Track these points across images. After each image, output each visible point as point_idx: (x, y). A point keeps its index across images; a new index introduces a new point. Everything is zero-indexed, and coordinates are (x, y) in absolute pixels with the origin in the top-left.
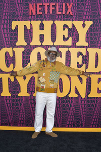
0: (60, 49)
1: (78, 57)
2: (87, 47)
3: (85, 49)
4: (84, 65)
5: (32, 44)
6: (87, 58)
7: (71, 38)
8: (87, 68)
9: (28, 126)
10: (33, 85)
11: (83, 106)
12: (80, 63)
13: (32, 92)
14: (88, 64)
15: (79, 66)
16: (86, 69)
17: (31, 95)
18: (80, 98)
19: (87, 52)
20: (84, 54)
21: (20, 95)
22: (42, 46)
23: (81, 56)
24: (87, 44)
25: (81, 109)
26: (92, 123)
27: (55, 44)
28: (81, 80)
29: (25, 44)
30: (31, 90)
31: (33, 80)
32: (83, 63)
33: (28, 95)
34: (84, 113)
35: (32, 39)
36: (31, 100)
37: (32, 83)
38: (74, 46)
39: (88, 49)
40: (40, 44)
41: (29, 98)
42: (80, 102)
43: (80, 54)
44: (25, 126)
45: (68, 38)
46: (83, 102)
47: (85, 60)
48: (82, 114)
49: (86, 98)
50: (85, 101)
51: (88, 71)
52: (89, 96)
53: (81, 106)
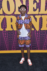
1: (34, 4)
6: (40, 4)
8: (39, 11)
9: (3, 50)
10: (5, 23)
11: (38, 36)
12: (35, 8)
13: (4, 28)
14: (40, 8)
15: (35, 10)
17: (4, 30)
19: (40, 0)
25: (36, 38)
26: (44, 47)
28: (36, 19)
30: (4, 26)
31: (5, 20)
32: (37, 8)
33: (2, 30)
34: (38, 40)
36: (4, 33)
37: (5, 22)
41: (3, 32)
42: (36, 33)
43: (35, 1)
46: (37, 33)
47: (39, 6)
48: (37, 41)
49: (39, 31)
50: (38, 33)
51: (40, 13)
52: (42, 29)
53: (36, 36)
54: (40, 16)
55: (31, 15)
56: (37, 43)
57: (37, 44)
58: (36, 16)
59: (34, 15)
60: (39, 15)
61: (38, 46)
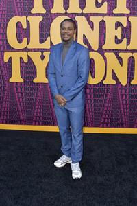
0: (92, 18)
1: (116, 29)
2: (128, 16)
3: (126, 18)
4: (125, 40)
5: (53, 11)
6: (129, 30)
7: (106, 4)
8: (128, 43)
11: (124, 97)
12: (119, 38)
14: (130, 38)
15: (118, 41)
16: (127, 45)
18: (120, 85)
19: (129, 23)
20: (125, 25)
21: (35, 81)
22: (66, 14)
23: (120, 28)
24: (128, 12)
25: (121, 102)
27: (85, 11)
28: (120, 60)
29: (44, 11)
32: (123, 37)
34: (125, 106)
35: (53, 5)
38: (110, 13)
39: (130, 19)
40: (64, 11)
42: (119, 91)
43: (118, 24)
44: (42, 125)
45: (102, 4)
46: (123, 91)
47: (127, 33)
48: (122, 108)
49: (128, 86)
50: (126, 91)
51: (130, 48)
52: (132, 83)
53: (120, 97)
54: (130, 55)
55: (110, 51)
56: (122, 112)
57: (123, 116)
58: (121, 55)
59: (117, 52)
60: (126, 51)
61: (124, 120)
